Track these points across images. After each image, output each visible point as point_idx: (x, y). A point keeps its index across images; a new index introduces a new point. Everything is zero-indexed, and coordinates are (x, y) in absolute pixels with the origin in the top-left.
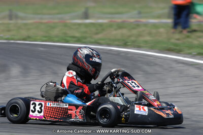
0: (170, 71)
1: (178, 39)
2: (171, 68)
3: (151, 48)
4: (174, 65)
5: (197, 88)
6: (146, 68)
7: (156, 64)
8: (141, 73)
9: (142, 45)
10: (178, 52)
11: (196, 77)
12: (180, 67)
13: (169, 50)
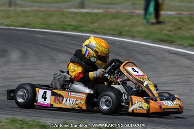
0: (163, 61)
1: (170, 31)
2: (164, 57)
3: (145, 38)
4: (167, 55)
5: (188, 78)
6: (140, 57)
7: (149, 54)
9: (136, 35)
10: (171, 42)
11: (187, 67)
12: (172, 57)
13: (162, 41)
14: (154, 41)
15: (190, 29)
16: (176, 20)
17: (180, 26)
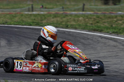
0: (98, 43)
2: (98, 41)
3: (83, 29)
4: (100, 39)
6: (83, 41)
7: (88, 39)
8: (80, 44)
9: (77, 27)
11: (115, 46)
12: (103, 40)
13: (95, 30)
14: (89, 31)
15: (105, 22)
16: (95, 17)
17: (98, 21)
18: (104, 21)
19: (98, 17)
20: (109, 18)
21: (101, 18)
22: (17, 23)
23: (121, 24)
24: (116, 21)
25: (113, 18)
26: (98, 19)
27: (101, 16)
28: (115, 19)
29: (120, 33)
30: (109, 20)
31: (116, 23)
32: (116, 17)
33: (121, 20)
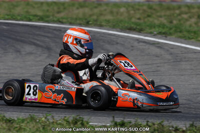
18: (158, 14)
19: (150, 8)
20: (168, 8)
21: (154, 9)
22: (9, 17)
23: (187, 20)
24: (179, 15)
25: (174, 9)
26: (149, 11)
27: (154, 7)
28: (177, 12)
29: (171, 34)
30: (168, 13)
31: (179, 17)
32: (179, 7)
33: (186, 13)
